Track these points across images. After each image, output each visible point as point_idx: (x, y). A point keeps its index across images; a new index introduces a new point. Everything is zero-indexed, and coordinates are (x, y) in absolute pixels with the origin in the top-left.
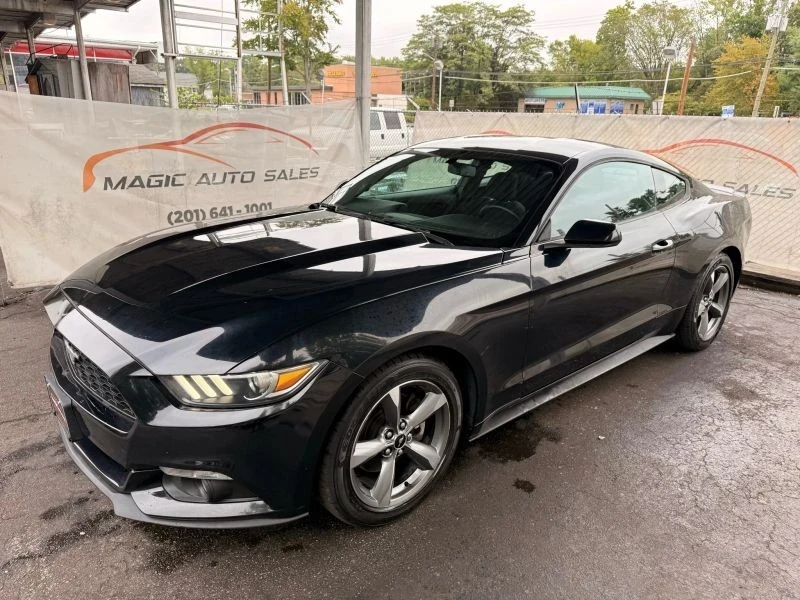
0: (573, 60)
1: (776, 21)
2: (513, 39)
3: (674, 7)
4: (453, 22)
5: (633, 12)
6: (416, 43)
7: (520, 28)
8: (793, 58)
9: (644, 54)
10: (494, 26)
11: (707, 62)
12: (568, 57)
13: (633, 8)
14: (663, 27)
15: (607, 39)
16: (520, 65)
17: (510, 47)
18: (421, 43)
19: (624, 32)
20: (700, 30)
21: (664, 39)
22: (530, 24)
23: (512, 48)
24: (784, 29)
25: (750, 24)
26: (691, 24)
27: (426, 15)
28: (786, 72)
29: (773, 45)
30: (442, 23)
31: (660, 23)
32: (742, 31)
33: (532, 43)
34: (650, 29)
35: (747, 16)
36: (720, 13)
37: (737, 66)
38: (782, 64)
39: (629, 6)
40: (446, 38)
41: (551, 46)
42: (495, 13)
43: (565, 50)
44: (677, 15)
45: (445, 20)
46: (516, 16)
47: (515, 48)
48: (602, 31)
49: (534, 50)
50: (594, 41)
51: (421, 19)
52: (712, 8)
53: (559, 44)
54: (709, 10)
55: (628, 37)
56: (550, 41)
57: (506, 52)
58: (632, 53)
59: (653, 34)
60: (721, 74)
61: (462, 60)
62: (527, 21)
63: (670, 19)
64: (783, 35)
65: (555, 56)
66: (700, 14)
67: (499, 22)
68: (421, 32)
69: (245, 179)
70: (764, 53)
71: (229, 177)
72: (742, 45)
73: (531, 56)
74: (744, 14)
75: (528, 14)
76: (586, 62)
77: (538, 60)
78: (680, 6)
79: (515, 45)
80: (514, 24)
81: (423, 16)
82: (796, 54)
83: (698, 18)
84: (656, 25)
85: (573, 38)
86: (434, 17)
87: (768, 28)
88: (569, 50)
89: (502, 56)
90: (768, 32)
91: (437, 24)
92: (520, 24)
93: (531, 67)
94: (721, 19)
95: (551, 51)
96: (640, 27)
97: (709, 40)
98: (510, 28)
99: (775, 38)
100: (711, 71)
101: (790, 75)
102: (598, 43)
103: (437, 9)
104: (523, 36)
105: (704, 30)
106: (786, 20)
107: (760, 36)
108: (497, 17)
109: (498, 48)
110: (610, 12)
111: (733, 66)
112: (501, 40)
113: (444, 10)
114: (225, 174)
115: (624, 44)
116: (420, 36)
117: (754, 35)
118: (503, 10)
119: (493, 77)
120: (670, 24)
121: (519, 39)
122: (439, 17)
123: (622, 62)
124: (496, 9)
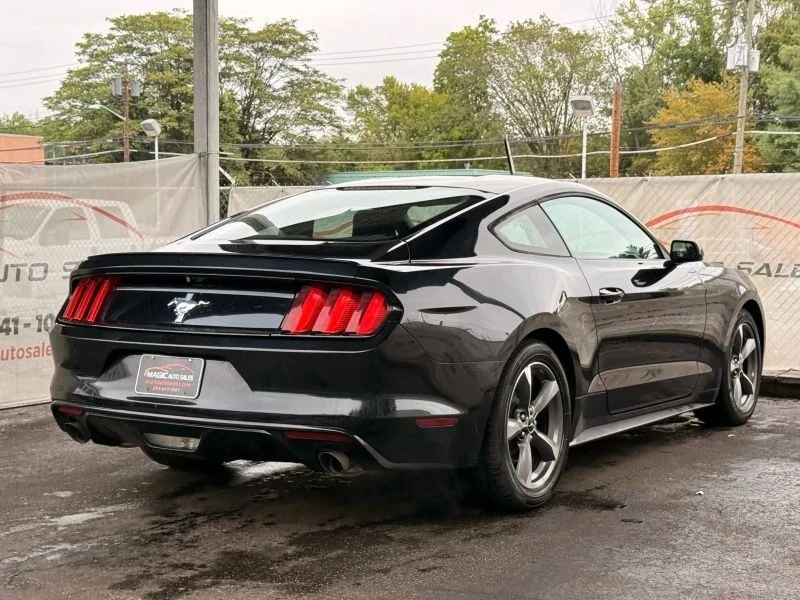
0: (395, 123)
1: (740, 56)
2: (278, 82)
3: (563, 30)
4: (155, 49)
5: (495, 38)
6: (76, 86)
7: (290, 63)
8: (776, 116)
9: (524, 111)
10: (238, 58)
11: (638, 123)
12: (385, 117)
13: (492, 31)
14: (551, 65)
15: (454, 83)
16: (297, 130)
17: (274, 98)
18: (89, 86)
19: (483, 72)
20: (614, 69)
21: (555, 84)
22: (308, 55)
23: (279, 98)
24: (755, 68)
25: (697, 60)
26: (598, 59)
27: (93, 32)
28: (772, 139)
29: (744, 94)
30: (130, 49)
31: (543, 57)
32: (686, 72)
33: (319, 90)
34: (530, 66)
35: (689, 46)
36: (644, 41)
37: (690, 131)
38: (762, 126)
39: (486, 27)
40: (141, 78)
41: (351, 97)
42: (237, 32)
43: (377, 103)
44: (572, 43)
45: (136, 44)
46: (282, 40)
47: (285, 100)
48: (443, 71)
49: (322, 103)
50: (430, 87)
51: (84, 41)
52: (630, 33)
53: (366, 93)
54: (626, 36)
55: (491, 81)
56: (350, 86)
57: (265, 107)
58: (502, 111)
59: (536, 77)
60: (665, 145)
61: (179, 120)
62: (304, 50)
63: (559, 51)
64: (755, 78)
65: (359, 115)
66: (611, 42)
67: (246, 50)
68: (87, 65)
69: (35, 275)
70: (731, 107)
71: (12, 273)
72: (692, 95)
73: (318, 113)
74: (684, 42)
75: (303, 38)
76: (421, 126)
77: (330, 123)
78: (575, 30)
79: (283, 94)
80: (277, 53)
81: (88, 36)
82: (782, 110)
83: (608, 49)
84: (537, 60)
85: (390, 82)
86: (111, 37)
87: (730, 66)
88: (385, 103)
89: (259, 115)
90: (730, 73)
91: (120, 52)
92: (290, 56)
93: (318, 134)
94: (648, 51)
95: (351, 106)
96: (511, 65)
97: (636, 86)
98: (270, 62)
99: (744, 83)
100: (646, 141)
101: (779, 146)
102: (439, 90)
103: (117, 22)
104: (296, 76)
105: (622, 71)
106: (756, 54)
107: (719, 80)
108: (243, 41)
109: (251, 98)
110: (453, 37)
111: (684, 131)
112: (255, 84)
113: (134, 24)
114: (7, 267)
115: (485, 93)
116: (84, 74)
117: (707, 79)
118: (255, 27)
119: (247, 153)
120: (563, 60)
121: (291, 83)
122: (125, 38)
123: (487, 127)
124: (240, 26)
